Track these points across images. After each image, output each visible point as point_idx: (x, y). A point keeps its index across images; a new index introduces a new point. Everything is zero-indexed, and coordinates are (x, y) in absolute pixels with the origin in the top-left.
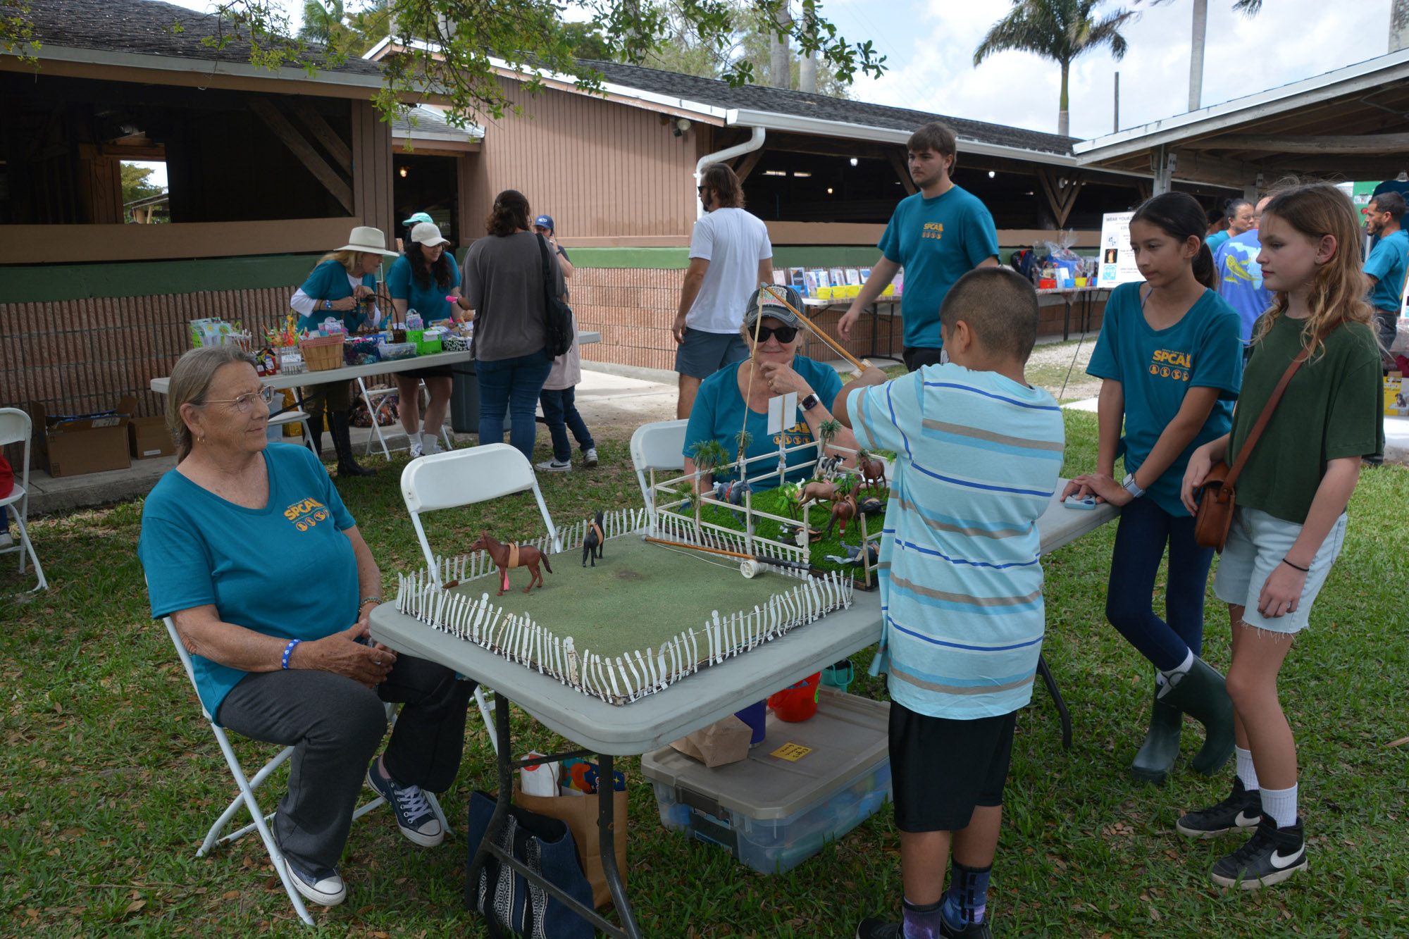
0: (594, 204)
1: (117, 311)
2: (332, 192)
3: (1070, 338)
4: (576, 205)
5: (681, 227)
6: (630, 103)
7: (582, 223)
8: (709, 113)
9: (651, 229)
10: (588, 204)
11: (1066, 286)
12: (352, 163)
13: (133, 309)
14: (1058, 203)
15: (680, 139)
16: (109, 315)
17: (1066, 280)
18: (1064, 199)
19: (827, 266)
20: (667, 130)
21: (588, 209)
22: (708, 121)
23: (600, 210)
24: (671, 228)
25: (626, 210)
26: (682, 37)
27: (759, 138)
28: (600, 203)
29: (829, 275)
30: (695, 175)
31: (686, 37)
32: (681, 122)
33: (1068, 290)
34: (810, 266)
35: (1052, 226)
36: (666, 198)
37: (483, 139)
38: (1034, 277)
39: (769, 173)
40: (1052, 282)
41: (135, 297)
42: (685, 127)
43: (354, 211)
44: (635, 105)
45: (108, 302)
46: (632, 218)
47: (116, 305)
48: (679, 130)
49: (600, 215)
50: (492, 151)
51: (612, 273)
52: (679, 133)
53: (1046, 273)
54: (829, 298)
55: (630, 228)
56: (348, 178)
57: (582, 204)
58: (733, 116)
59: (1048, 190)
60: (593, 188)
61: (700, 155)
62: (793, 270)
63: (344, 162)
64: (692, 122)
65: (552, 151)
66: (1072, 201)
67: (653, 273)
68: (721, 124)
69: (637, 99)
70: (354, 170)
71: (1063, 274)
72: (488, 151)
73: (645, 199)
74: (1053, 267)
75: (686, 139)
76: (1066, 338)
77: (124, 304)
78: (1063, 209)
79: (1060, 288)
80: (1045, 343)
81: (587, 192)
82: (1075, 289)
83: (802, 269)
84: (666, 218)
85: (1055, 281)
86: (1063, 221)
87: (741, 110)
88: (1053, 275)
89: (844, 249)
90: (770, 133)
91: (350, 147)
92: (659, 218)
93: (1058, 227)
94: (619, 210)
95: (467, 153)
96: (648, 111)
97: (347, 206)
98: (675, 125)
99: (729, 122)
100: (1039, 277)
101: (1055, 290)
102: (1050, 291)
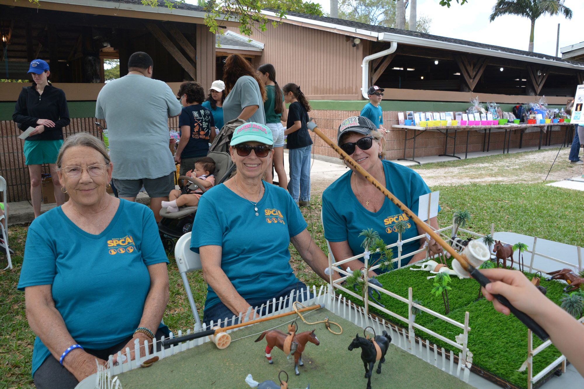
0: (313, 79)
1: (79, 125)
2: (186, 70)
3: (541, 148)
4: (305, 80)
5: (354, 90)
6: (332, 31)
7: (307, 88)
8: (370, 35)
9: (339, 91)
10: (310, 80)
11: (541, 123)
12: (196, 56)
13: (87, 123)
14: (537, 83)
15: (355, 48)
16: (76, 126)
17: (541, 120)
18: (540, 81)
19: (424, 111)
20: (349, 44)
21: (310, 82)
22: (369, 39)
23: (316, 82)
24: (349, 91)
25: (328, 82)
26: (356, 10)
27: (394, 47)
28: (316, 79)
29: (425, 115)
30: (362, 66)
31: (358, 10)
32: (356, 40)
33: (542, 125)
34: (416, 111)
35: (533, 94)
36: (348, 77)
37: (263, 50)
38: (525, 118)
39: (395, 68)
40: (534, 121)
41: (89, 118)
42: (357, 42)
43: (196, 79)
44: (334, 32)
45: (75, 120)
46: (331, 86)
47: (79, 122)
48: (355, 44)
49: (316, 85)
50: (267, 55)
51: (321, 112)
52: (354, 45)
53: (531, 117)
54: (426, 126)
55: (330, 91)
56: (194, 63)
57: (307, 80)
58: (381, 36)
59: (532, 76)
60: (313, 72)
61: (364, 56)
62: (408, 112)
63: (192, 55)
64: (361, 39)
65: (294, 55)
66: (544, 82)
67: (340, 112)
68: (375, 40)
69: (335, 29)
70: (197, 59)
71: (539, 117)
72: (265, 55)
73: (338, 77)
74: (535, 114)
75: (357, 48)
76: (539, 149)
77: (83, 121)
78: (539, 86)
79: (538, 124)
80: (529, 150)
81: (310, 73)
82: (545, 124)
83: (412, 112)
84: (347, 86)
85: (536, 120)
86: (538, 91)
87: (386, 33)
88: (534, 118)
89: (433, 103)
90: (400, 45)
91: (196, 49)
92: (344, 86)
93: (536, 94)
94: (325, 82)
95: (256, 56)
96: (340, 34)
97: (193, 77)
98: (353, 41)
99: (379, 39)
100: (527, 118)
101: (535, 125)
102: (533, 125)
